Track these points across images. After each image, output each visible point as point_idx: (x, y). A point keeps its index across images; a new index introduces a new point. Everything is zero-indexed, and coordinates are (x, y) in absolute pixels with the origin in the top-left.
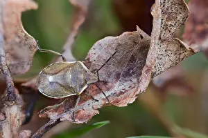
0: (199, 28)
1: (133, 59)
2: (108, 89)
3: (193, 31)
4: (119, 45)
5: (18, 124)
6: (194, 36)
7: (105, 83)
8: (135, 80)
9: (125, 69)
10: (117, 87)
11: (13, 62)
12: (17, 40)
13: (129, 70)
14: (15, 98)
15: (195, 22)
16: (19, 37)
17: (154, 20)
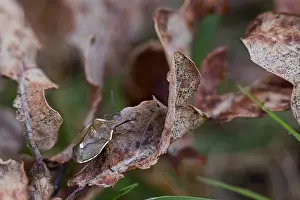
0: (209, 98)
1: (150, 128)
2: (130, 157)
3: (204, 101)
4: (138, 114)
5: (48, 194)
6: (204, 105)
7: (127, 151)
8: (154, 148)
9: (144, 138)
10: (138, 154)
11: (39, 139)
12: (43, 116)
13: (147, 139)
14: (44, 170)
15: (204, 93)
16: (44, 114)
17: (171, 85)
